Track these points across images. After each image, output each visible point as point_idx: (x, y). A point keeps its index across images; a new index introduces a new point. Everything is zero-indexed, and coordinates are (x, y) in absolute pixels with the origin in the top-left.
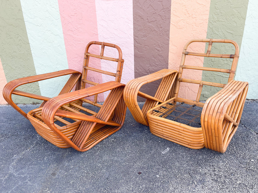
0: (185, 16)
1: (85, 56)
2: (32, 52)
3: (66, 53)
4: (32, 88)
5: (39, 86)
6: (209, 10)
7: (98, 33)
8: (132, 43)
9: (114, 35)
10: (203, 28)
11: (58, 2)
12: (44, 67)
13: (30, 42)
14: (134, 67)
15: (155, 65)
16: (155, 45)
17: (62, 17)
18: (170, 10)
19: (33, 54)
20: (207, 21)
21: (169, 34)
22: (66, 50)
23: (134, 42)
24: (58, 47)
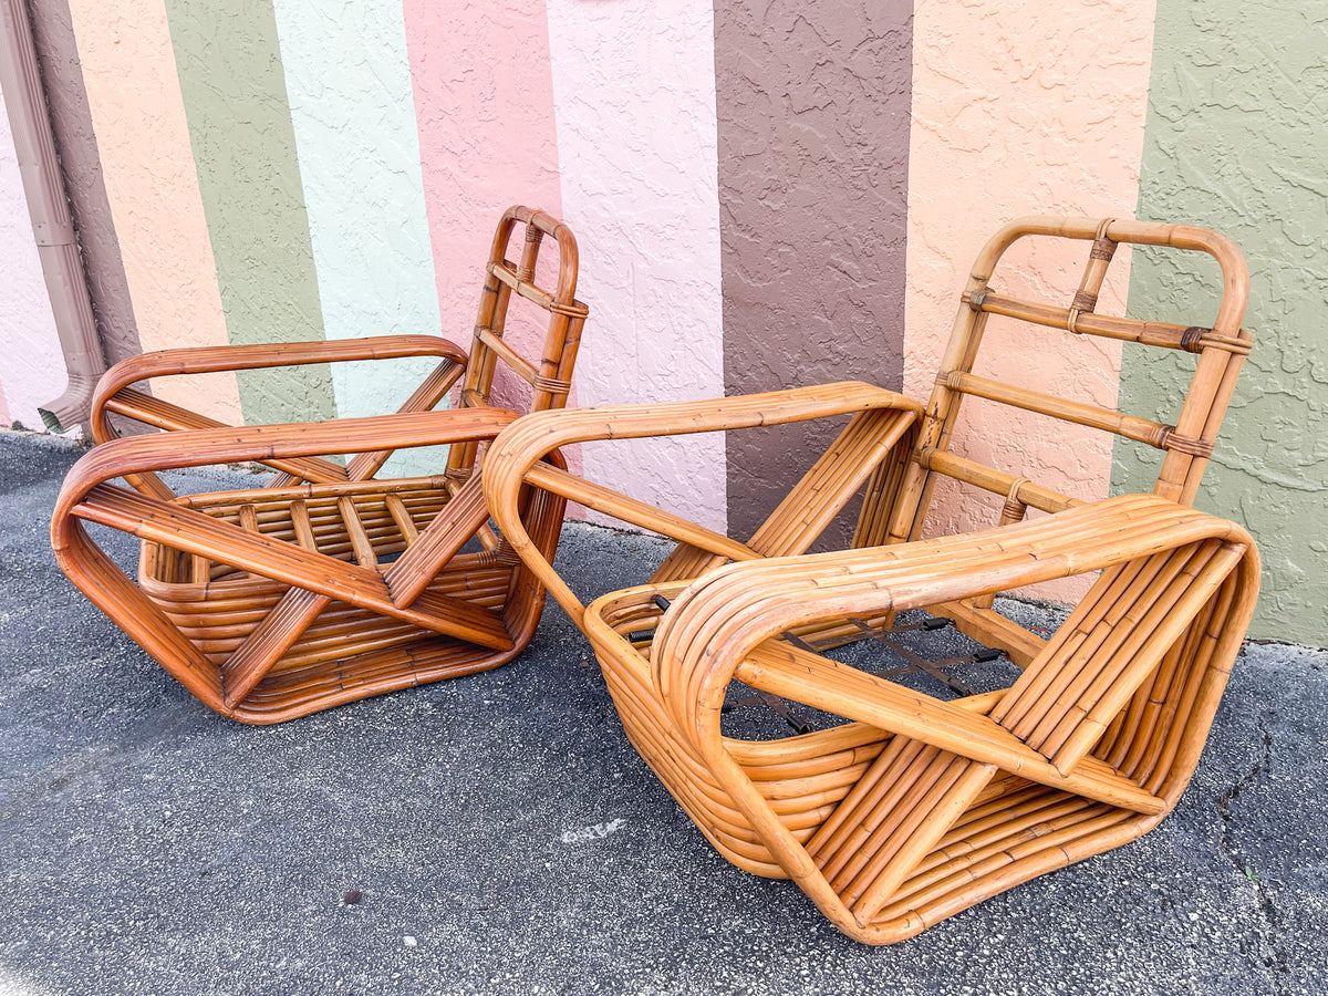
0: (997, 75)
2: (315, 245)
3: (432, 259)
4: (313, 409)
5: (336, 400)
6: (1151, 38)
7: (561, 166)
8: (713, 224)
9: (626, 176)
10: (1114, 152)
11: (403, 19)
12: (354, 318)
13: (306, 202)
15: (830, 356)
16: (827, 242)
17: (420, 90)
18: (909, 43)
19: (316, 256)
20: (1142, 107)
21: (905, 181)
22: (434, 245)
23: (721, 221)
24: (403, 230)
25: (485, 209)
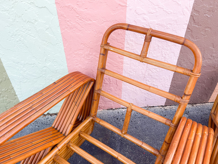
1: (103, 50)
4: (5, 98)
5: (16, 94)
7: (128, 4)
8: (186, 23)
14: (177, 61)
22: (63, 37)
23: (189, 21)
24: (46, 32)
25: (90, 22)
